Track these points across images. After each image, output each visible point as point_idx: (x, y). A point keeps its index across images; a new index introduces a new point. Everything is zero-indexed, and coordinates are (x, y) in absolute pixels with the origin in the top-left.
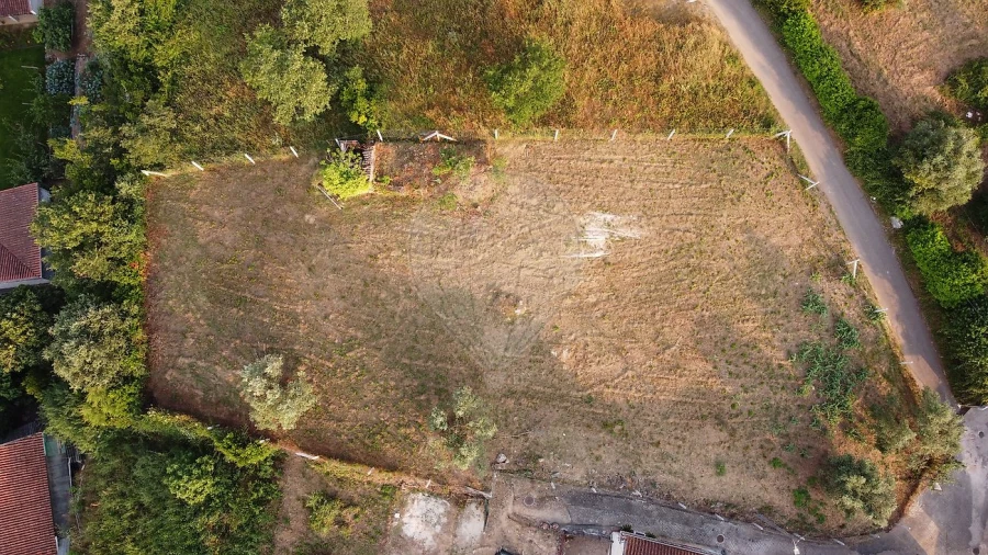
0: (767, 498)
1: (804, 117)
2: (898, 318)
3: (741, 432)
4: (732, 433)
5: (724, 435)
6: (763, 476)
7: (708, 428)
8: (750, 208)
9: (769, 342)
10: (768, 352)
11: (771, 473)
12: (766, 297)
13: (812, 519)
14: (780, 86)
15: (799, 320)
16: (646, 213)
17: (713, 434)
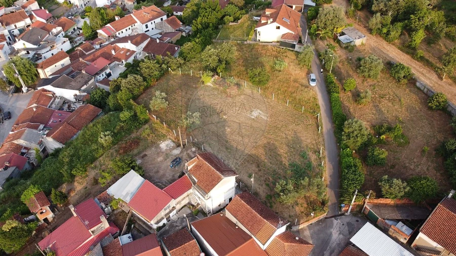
0: (258, 190)
1: (328, 119)
2: (330, 176)
3: (262, 171)
4: (260, 170)
5: (257, 169)
6: (262, 185)
7: (254, 165)
8: (300, 128)
9: (285, 157)
10: (283, 159)
11: (264, 186)
12: (291, 148)
13: (269, 205)
14: (325, 110)
15: (297, 157)
16: (271, 116)
17: (254, 168)
